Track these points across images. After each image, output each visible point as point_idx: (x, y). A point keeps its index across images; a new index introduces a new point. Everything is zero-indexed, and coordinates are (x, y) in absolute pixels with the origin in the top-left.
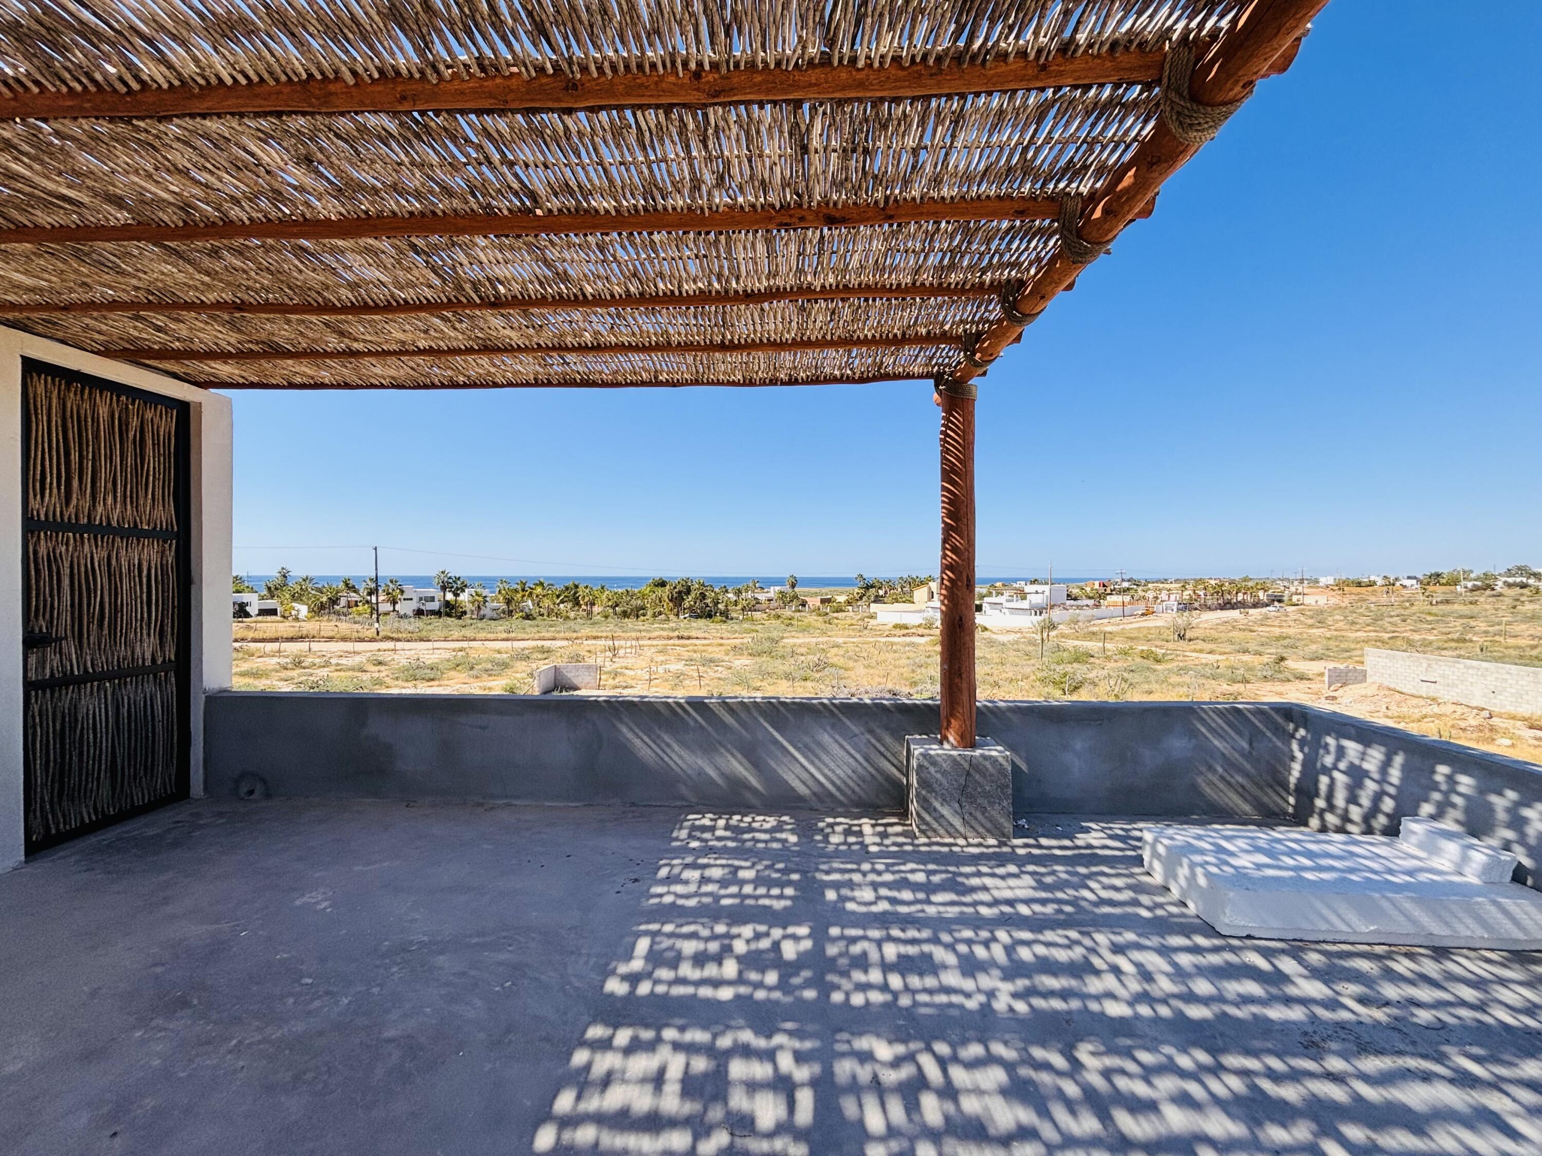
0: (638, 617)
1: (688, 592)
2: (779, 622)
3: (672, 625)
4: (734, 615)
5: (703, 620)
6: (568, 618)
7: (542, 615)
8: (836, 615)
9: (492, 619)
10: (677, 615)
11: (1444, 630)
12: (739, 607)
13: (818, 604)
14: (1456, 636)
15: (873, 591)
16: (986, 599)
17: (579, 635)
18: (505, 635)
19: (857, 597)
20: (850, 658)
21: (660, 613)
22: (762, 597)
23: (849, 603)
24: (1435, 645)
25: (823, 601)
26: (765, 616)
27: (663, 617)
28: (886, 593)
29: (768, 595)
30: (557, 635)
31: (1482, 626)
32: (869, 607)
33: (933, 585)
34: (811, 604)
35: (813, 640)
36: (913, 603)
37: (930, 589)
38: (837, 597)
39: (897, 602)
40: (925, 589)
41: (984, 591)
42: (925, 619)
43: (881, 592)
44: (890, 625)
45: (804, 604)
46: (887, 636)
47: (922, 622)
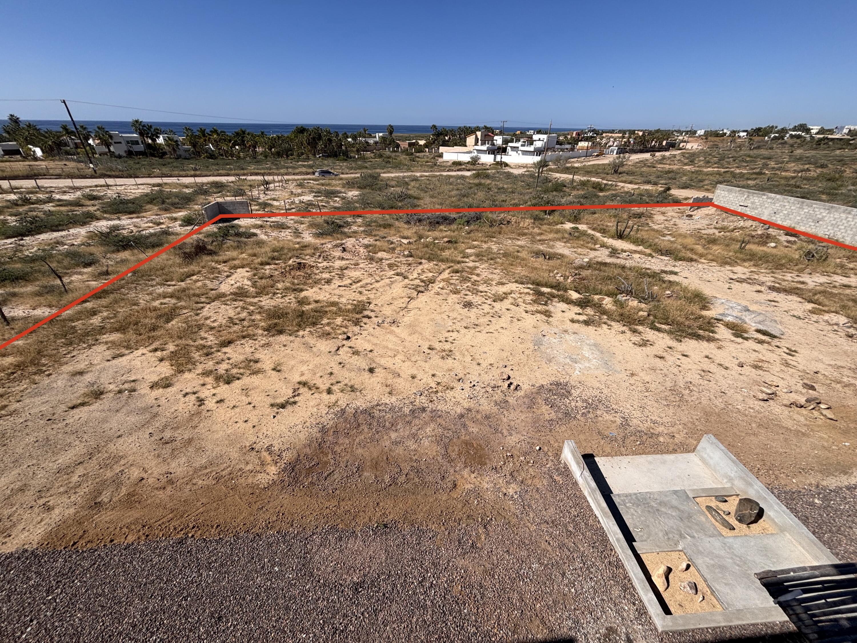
0: (287, 156)
1: (320, 137)
2: (381, 160)
3: (311, 163)
4: (352, 155)
5: (332, 159)
6: (239, 158)
7: (222, 155)
8: (418, 154)
9: (186, 159)
10: (314, 155)
11: (752, 167)
12: (355, 149)
13: (407, 146)
14: (758, 170)
15: (442, 137)
16: (510, 144)
17: (245, 172)
18: (192, 173)
19: (432, 142)
20: (422, 190)
21: (302, 154)
22: (371, 141)
23: (426, 146)
24: (746, 176)
25: (410, 145)
26: (372, 155)
27: (304, 156)
28: (450, 138)
29: (375, 139)
30: (229, 172)
31: (772, 164)
32: (438, 148)
33: (479, 134)
34: (402, 146)
35: (401, 174)
36: (466, 146)
37: (476, 136)
38: (419, 141)
39: (456, 145)
40: (474, 136)
41: (509, 137)
42: (472, 158)
43: (447, 138)
44: (451, 162)
45: (398, 146)
46: (448, 171)
47: (470, 160)
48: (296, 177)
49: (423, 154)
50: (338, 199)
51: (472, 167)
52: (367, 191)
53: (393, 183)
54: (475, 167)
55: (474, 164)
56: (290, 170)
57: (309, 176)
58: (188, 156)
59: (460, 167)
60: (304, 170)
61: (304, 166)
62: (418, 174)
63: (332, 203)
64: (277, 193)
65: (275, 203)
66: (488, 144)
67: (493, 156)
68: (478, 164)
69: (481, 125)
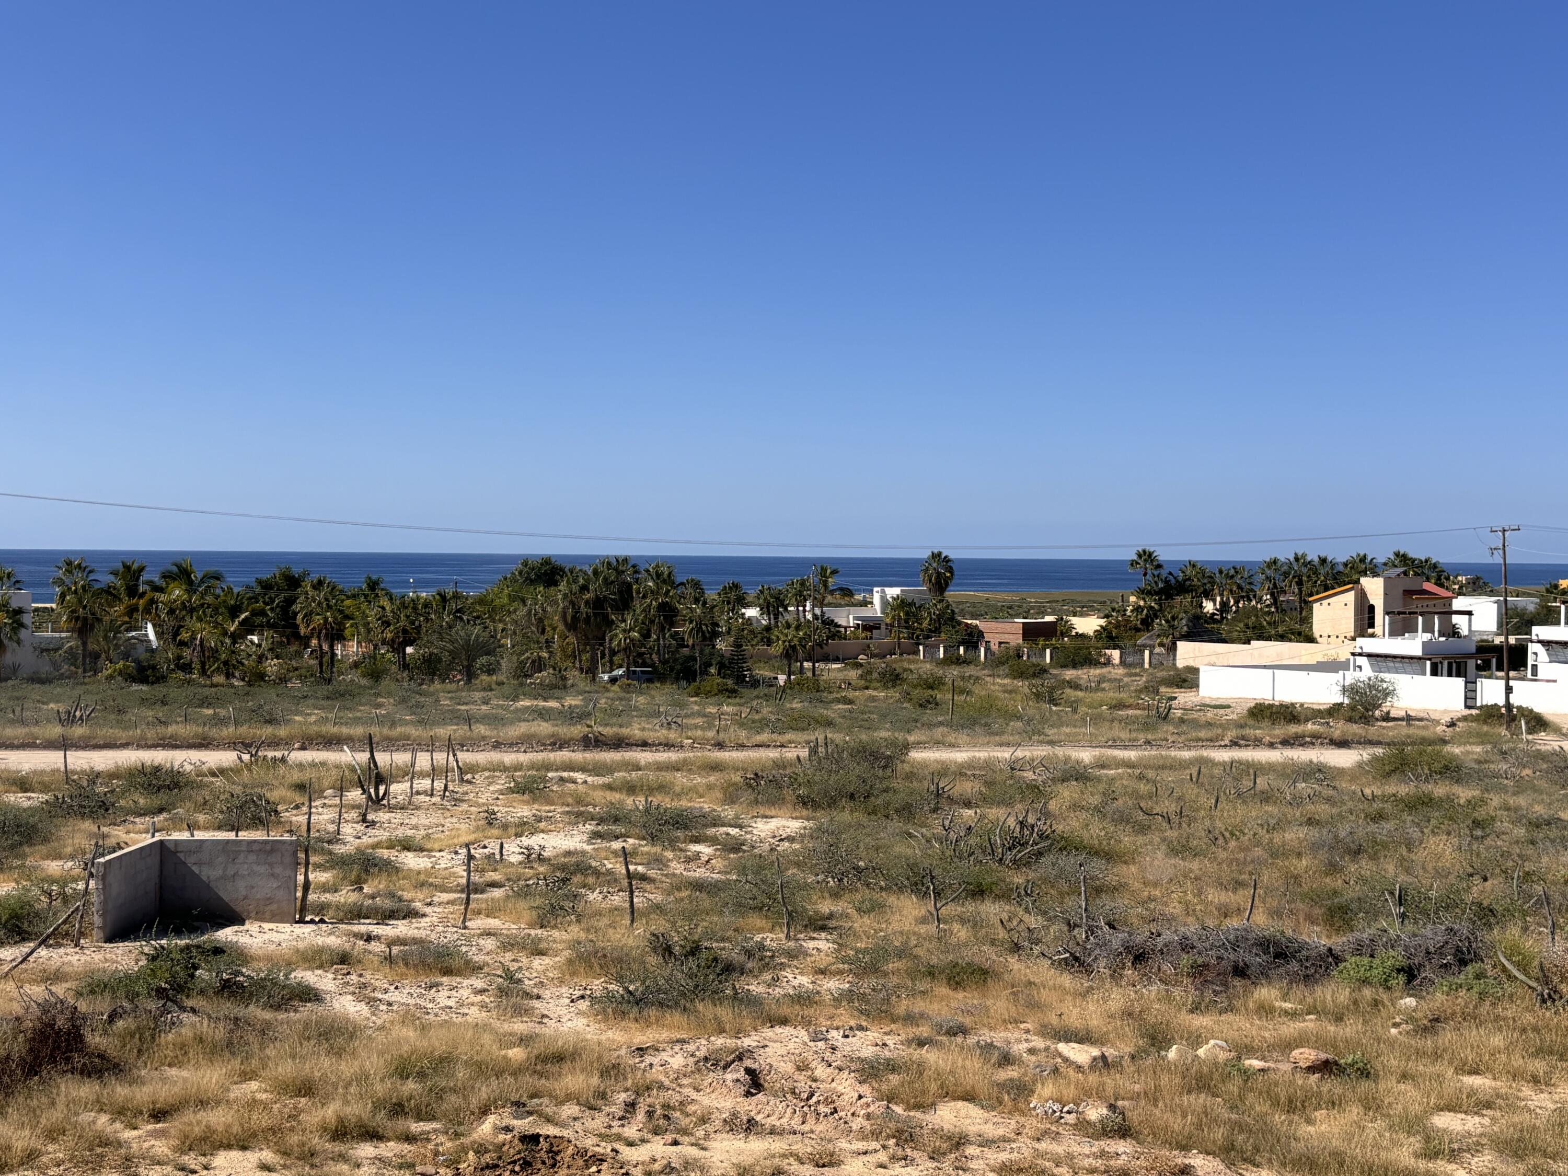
0: (470, 675)
1: (624, 600)
2: (894, 694)
3: (572, 701)
4: (763, 672)
5: (668, 688)
6: (260, 676)
7: (187, 668)
8: (1069, 674)
9: (36, 679)
10: (591, 672)
12: (777, 649)
13: (1016, 639)
15: (1183, 601)
16: (1541, 632)
17: (282, 732)
18: (56, 731)
19: (1136, 620)
20: (1122, 819)
21: (539, 665)
22: (847, 618)
23: (1108, 637)
25: (1030, 632)
26: (853, 674)
27: (545, 675)
28: (1225, 607)
29: (866, 612)
30: (214, 732)
32: (1173, 649)
33: (1374, 587)
34: (993, 639)
35: (1005, 754)
36: (1311, 640)
37: (1362, 597)
38: (1074, 620)
39: (1262, 636)
40: (1350, 597)
41: (1530, 604)
42: (1350, 690)
43: (1209, 607)
44: (1242, 709)
45: (973, 639)
46: (1234, 744)
47: (1338, 698)
48: (509, 758)
49: (1096, 672)
50: (705, 850)
51: (1356, 729)
52: (845, 816)
53: (968, 788)
54: (1373, 731)
55: (1366, 719)
56: (481, 729)
57: (564, 755)
58: (45, 668)
59: (1293, 729)
60: (544, 728)
61: (542, 714)
62: (1086, 755)
63: (677, 868)
64: (421, 819)
65: (412, 861)
66: (1428, 628)
67: (1459, 682)
68: (1387, 718)
69: (1381, 554)
